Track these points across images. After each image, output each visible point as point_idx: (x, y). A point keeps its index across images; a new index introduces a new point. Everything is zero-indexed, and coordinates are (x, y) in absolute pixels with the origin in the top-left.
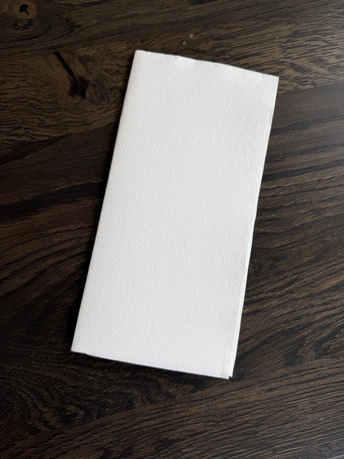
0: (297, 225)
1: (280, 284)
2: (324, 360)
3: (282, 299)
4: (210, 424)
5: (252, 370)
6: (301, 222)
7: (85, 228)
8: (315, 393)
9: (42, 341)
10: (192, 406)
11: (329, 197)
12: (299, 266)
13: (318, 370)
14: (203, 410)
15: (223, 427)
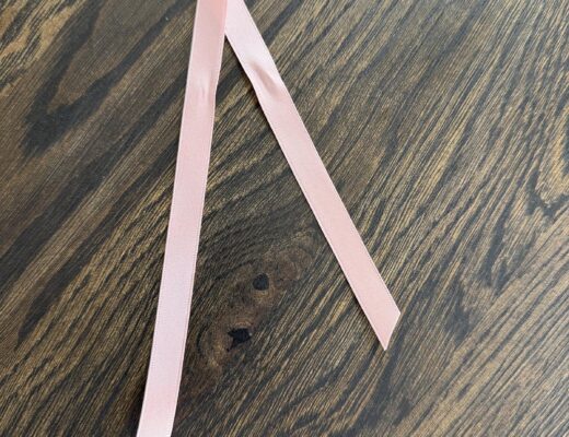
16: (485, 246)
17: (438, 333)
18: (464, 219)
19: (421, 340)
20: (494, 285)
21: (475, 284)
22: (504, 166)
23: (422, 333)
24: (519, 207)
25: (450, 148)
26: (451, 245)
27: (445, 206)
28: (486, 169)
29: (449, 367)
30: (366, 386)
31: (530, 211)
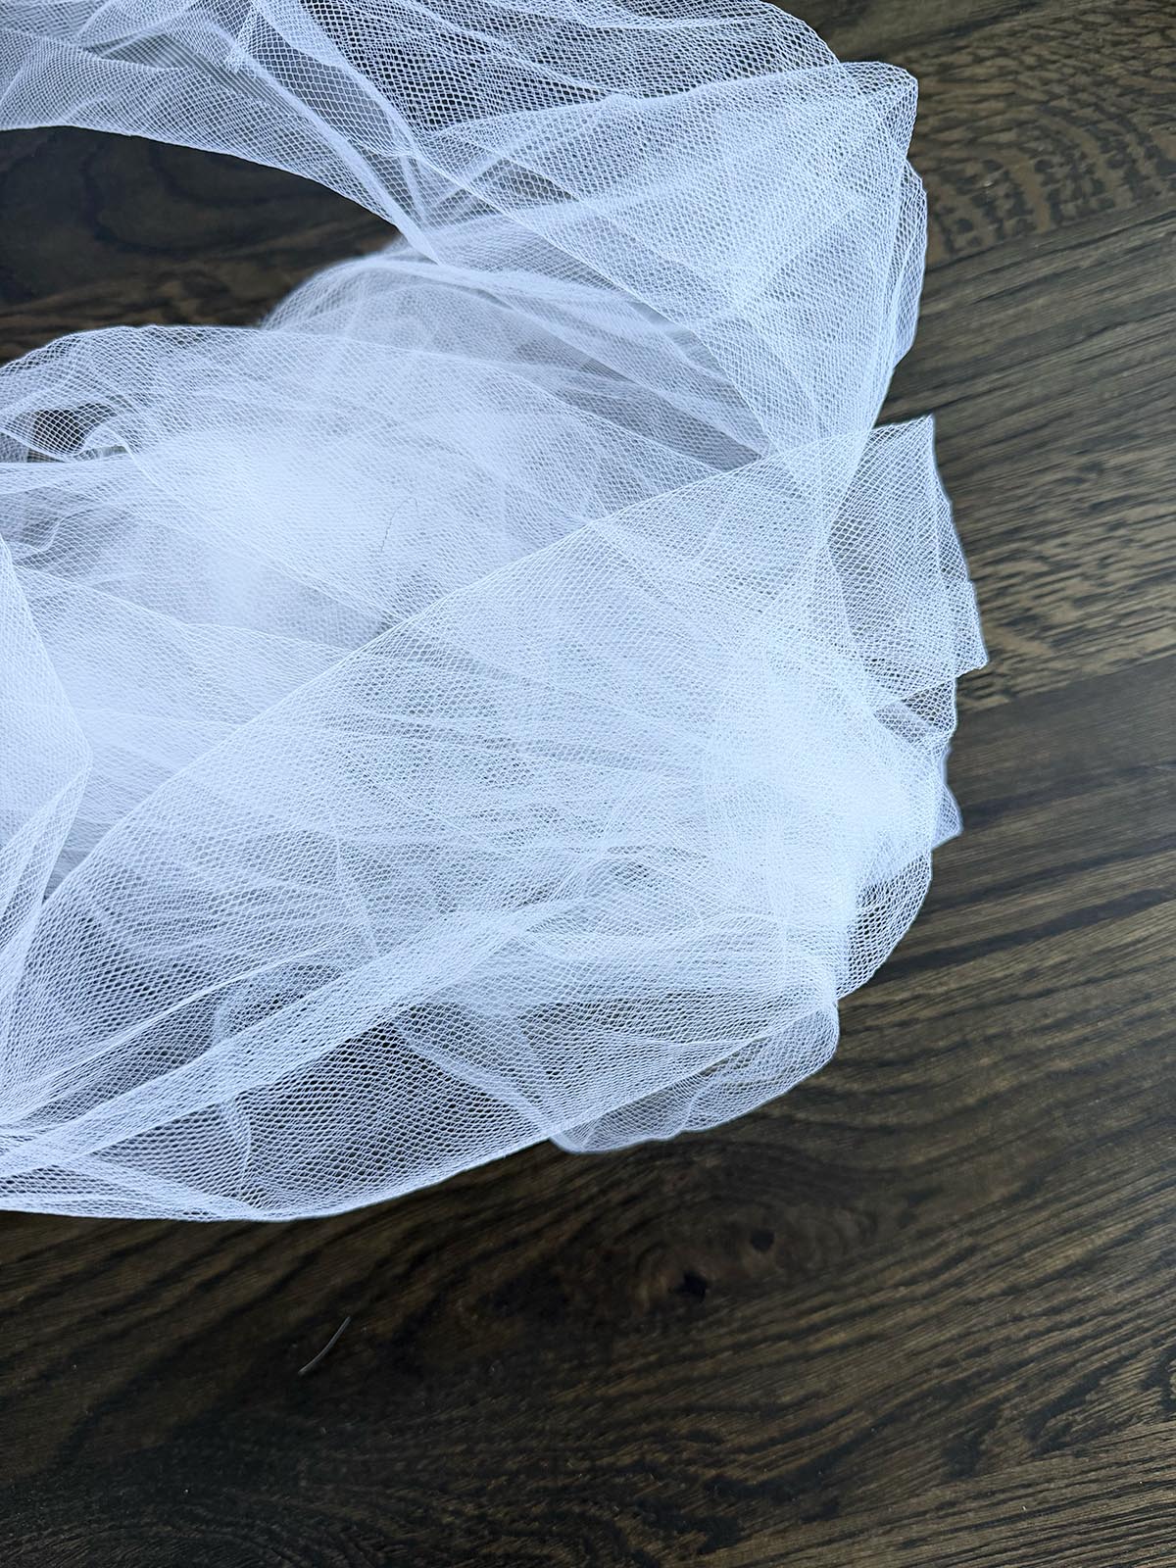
0: (971, 1101)
1: (928, 1264)
2: (1056, 1463)
3: (936, 1303)
6: (981, 1092)
8: (1031, 1550)
11: (1060, 1016)
12: (980, 1213)
13: (1039, 1488)
16: (1060, 1388)
17: (929, 1451)
18: (1057, 1337)
19: (904, 1444)
20: (1039, 1443)
21: (1016, 1425)
22: (1150, 1308)
23: (911, 1437)
24: (1134, 1372)
25: (1099, 1240)
26: (1021, 1357)
27: (1046, 1305)
28: (1126, 1295)
29: (914, 1501)
30: (802, 1451)
31: (1145, 1386)
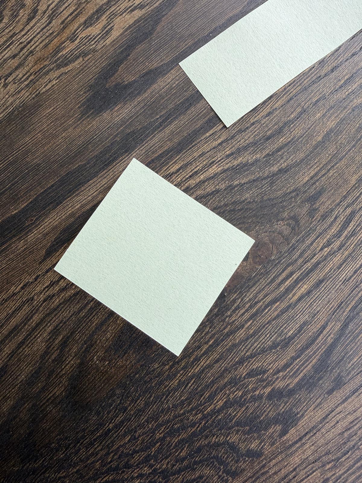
0: (320, 139)
1: (334, 230)
3: (346, 249)
4: (328, 467)
5: (350, 365)
6: (323, 131)
7: (32, 282)
9: (47, 465)
10: (292, 454)
11: (346, 77)
12: (348, 193)
14: (309, 452)
15: (347, 463)
